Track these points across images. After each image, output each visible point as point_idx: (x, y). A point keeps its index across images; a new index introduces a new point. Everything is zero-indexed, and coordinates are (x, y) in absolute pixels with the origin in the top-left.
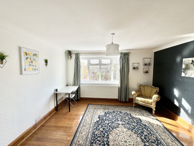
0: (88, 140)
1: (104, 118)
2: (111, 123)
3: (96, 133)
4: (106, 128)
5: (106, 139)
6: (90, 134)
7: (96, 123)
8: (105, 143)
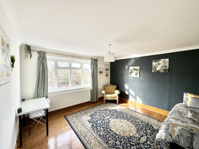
0: (102, 143)
1: (95, 120)
2: (102, 121)
3: (102, 134)
4: (103, 126)
5: (112, 133)
6: (97, 138)
7: (93, 127)
8: (114, 135)
